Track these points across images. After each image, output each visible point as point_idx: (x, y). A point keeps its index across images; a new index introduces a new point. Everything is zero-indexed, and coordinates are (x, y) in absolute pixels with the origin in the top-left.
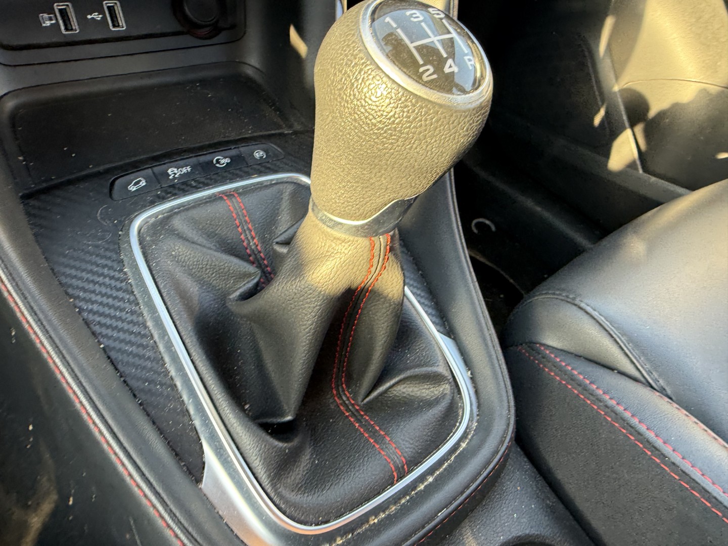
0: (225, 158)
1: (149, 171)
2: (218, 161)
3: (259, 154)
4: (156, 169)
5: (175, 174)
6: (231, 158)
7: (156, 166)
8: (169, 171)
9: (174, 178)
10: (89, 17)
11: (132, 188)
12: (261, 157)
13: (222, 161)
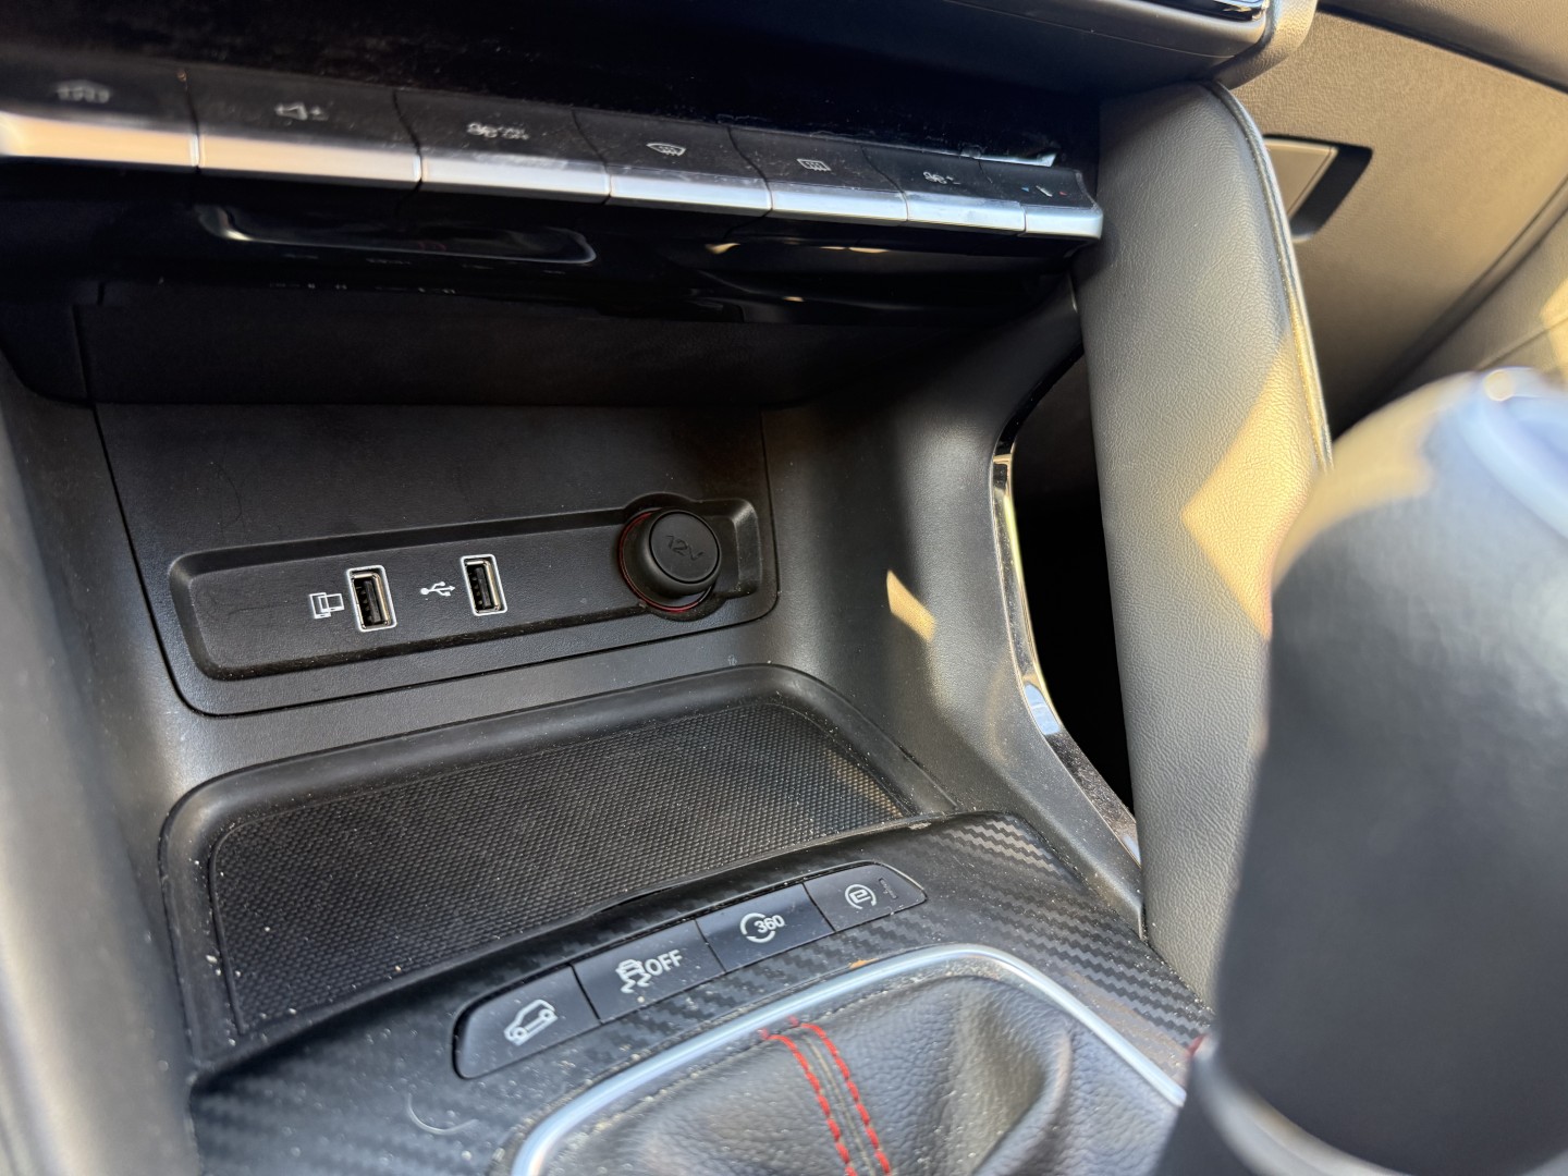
1: (565, 975)
2: (752, 928)
3: (856, 895)
4: (585, 968)
5: (637, 977)
6: (786, 914)
7: (584, 958)
8: (621, 971)
9: (636, 990)
10: (425, 591)
11: (518, 1034)
12: (866, 904)
13: (764, 926)
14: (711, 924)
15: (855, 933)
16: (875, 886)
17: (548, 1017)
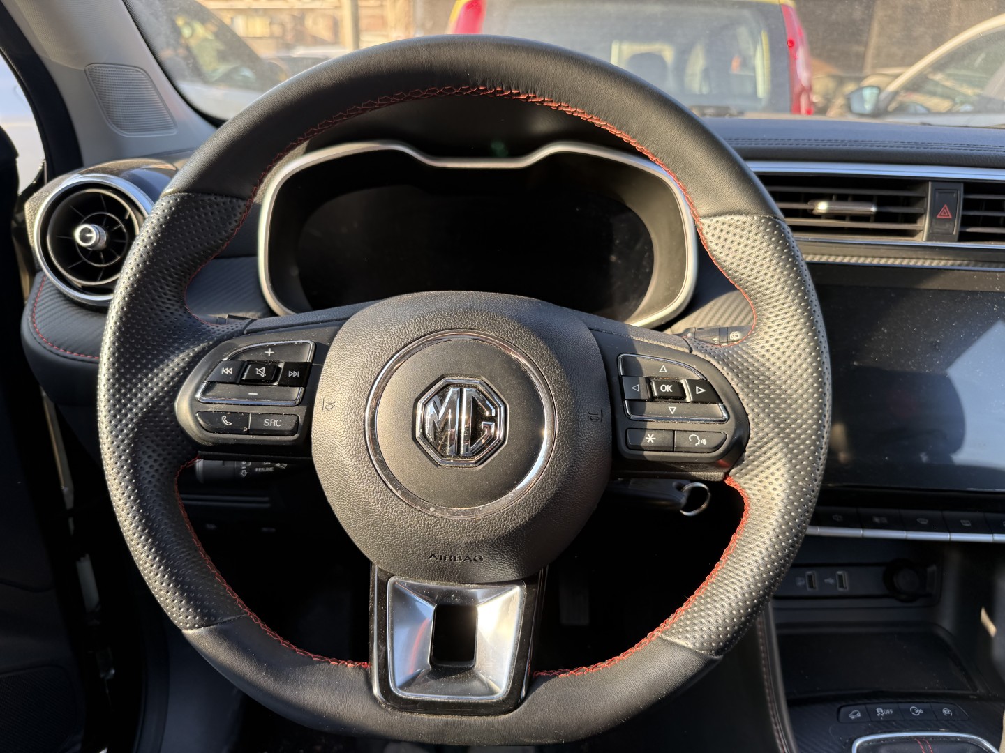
0: (919, 709)
1: (863, 707)
2: (913, 710)
3: (946, 712)
4: (869, 706)
5: (881, 713)
6: (924, 710)
7: (868, 704)
8: (877, 710)
9: (881, 716)
10: (826, 581)
11: (852, 717)
12: (949, 715)
13: (917, 711)
14: (902, 706)
15: (943, 722)
16: (953, 711)
17: (859, 715)
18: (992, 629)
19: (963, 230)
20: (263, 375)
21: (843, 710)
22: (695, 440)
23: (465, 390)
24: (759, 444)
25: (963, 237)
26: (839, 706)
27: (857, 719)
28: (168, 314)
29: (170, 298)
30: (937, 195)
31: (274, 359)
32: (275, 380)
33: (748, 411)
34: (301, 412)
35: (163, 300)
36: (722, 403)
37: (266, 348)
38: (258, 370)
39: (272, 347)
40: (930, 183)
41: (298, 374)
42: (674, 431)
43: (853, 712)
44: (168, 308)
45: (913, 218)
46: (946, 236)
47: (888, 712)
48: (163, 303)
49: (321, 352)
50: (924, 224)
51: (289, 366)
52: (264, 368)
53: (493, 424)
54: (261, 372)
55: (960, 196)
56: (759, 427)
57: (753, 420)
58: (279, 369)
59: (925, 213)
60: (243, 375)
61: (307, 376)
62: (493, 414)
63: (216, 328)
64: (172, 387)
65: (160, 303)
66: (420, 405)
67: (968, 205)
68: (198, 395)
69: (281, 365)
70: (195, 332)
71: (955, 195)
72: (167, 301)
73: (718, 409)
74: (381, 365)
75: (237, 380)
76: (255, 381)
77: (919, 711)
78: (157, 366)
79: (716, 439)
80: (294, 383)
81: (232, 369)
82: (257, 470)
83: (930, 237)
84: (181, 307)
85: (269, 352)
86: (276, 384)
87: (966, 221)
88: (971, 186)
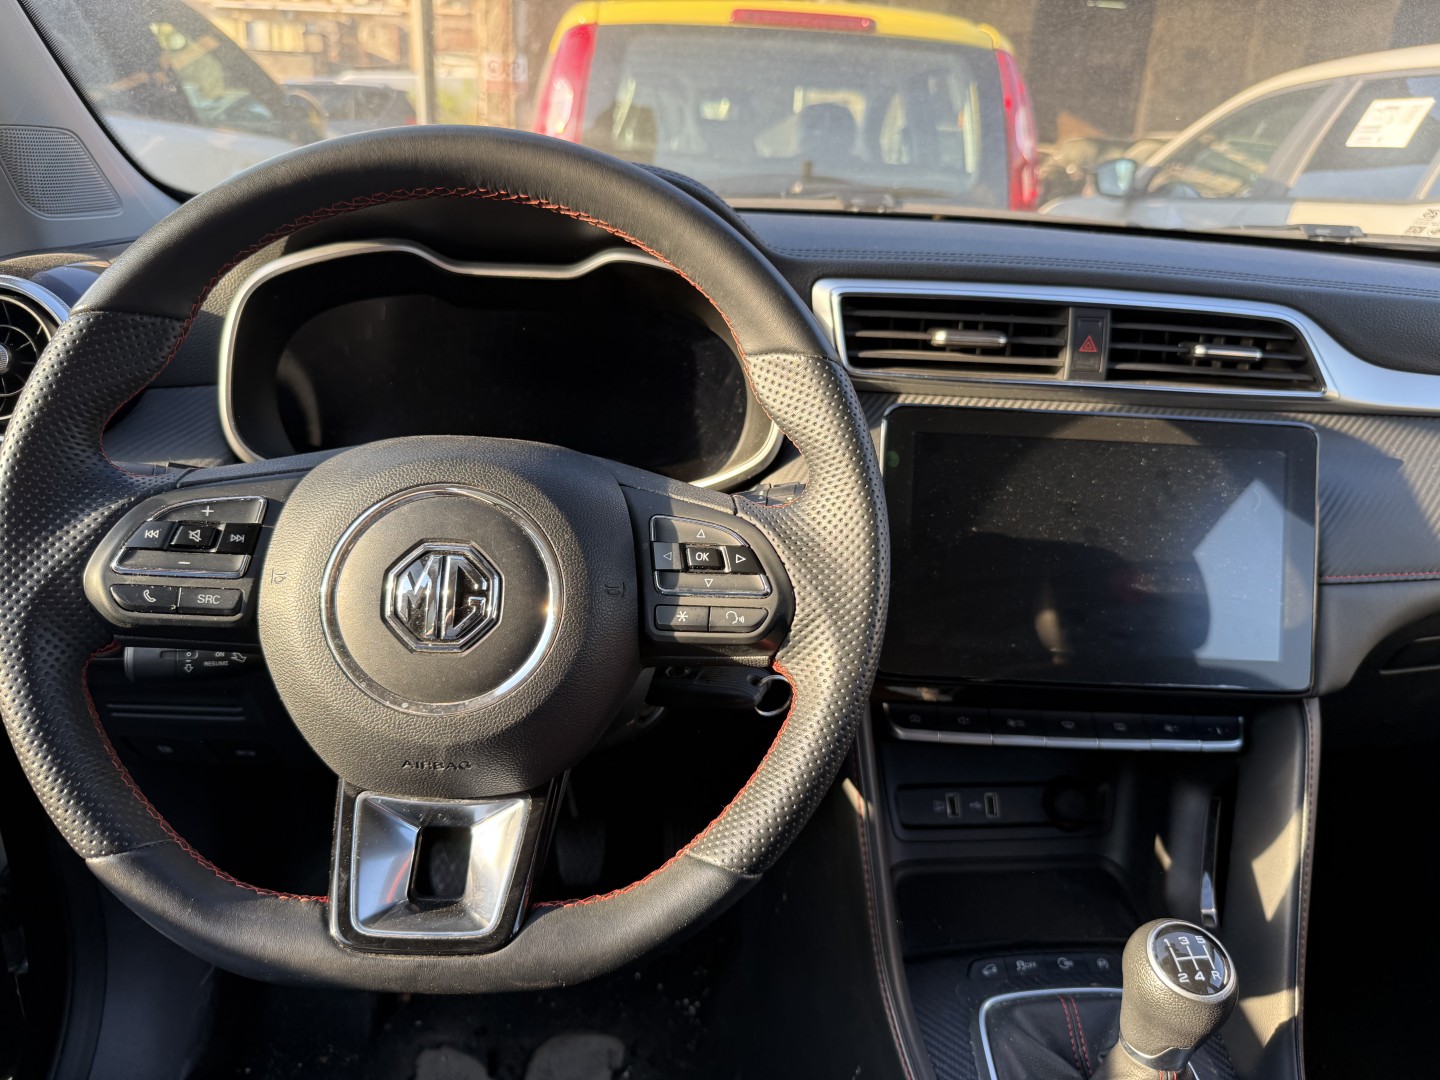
0: (1069, 960)
2: (1062, 963)
3: (1101, 962)
5: (1022, 967)
6: (1075, 962)
8: (1018, 964)
9: (1021, 970)
10: (971, 805)
11: (986, 973)
12: (1104, 967)
13: (1066, 963)
14: (1049, 958)
15: (1097, 975)
17: (995, 970)
18: (1166, 861)
19: (1111, 366)
20: (198, 539)
21: (976, 966)
22: (732, 617)
23: (449, 558)
24: (805, 622)
25: (1112, 375)
26: (971, 960)
27: (992, 975)
28: (77, 463)
29: (80, 442)
30: (1079, 323)
31: (215, 519)
32: (213, 546)
33: (794, 583)
34: (245, 586)
35: (69, 444)
36: (765, 573)
37: (204, 506)
38: (192, 533)
39: (211, 504)
40: (1071, 310)
41: (242, 538)
42: (710, 607)
43: (989, 966)
44: (77, 455)
45: (1054, 352)
46: (1091, 374)
47: (1030, 965)
48: (70, 448)
49: (273, 510)
50: (1065, 359)
51: (232, 528)
52: (199, 531)
53: (484, 600)
54: (195, 536)
55: (1106, 326)
56: (806, 602)
57: (799, 593)
58: (219, 532)
59: (1065, 346)
60: (171, 540)
61: (255, 541)
62: (484, 587)
63: (142, 481)
64: (81, 554)
65: (67, 449)
66: (391, 576)
67: (1117, 335)
68: (114, 564)
69: (222, 528)
70: (115, 485)
71: (1100, 324)
72: (76, 446)
73: (759, 581)
74: (344, 527)
75: (164, 546)
76: (187, 547)
77: (1068, 964)
78: (60, 527)
79: (757, 616)
80: (237, 550)
81: (158, 532)
82: (206, 664)
83: (1073, 374)
84: (95, 454)
85: (208, 511)
86: (213, 550)
87: (1115, 356)
88: (1120, 313)
